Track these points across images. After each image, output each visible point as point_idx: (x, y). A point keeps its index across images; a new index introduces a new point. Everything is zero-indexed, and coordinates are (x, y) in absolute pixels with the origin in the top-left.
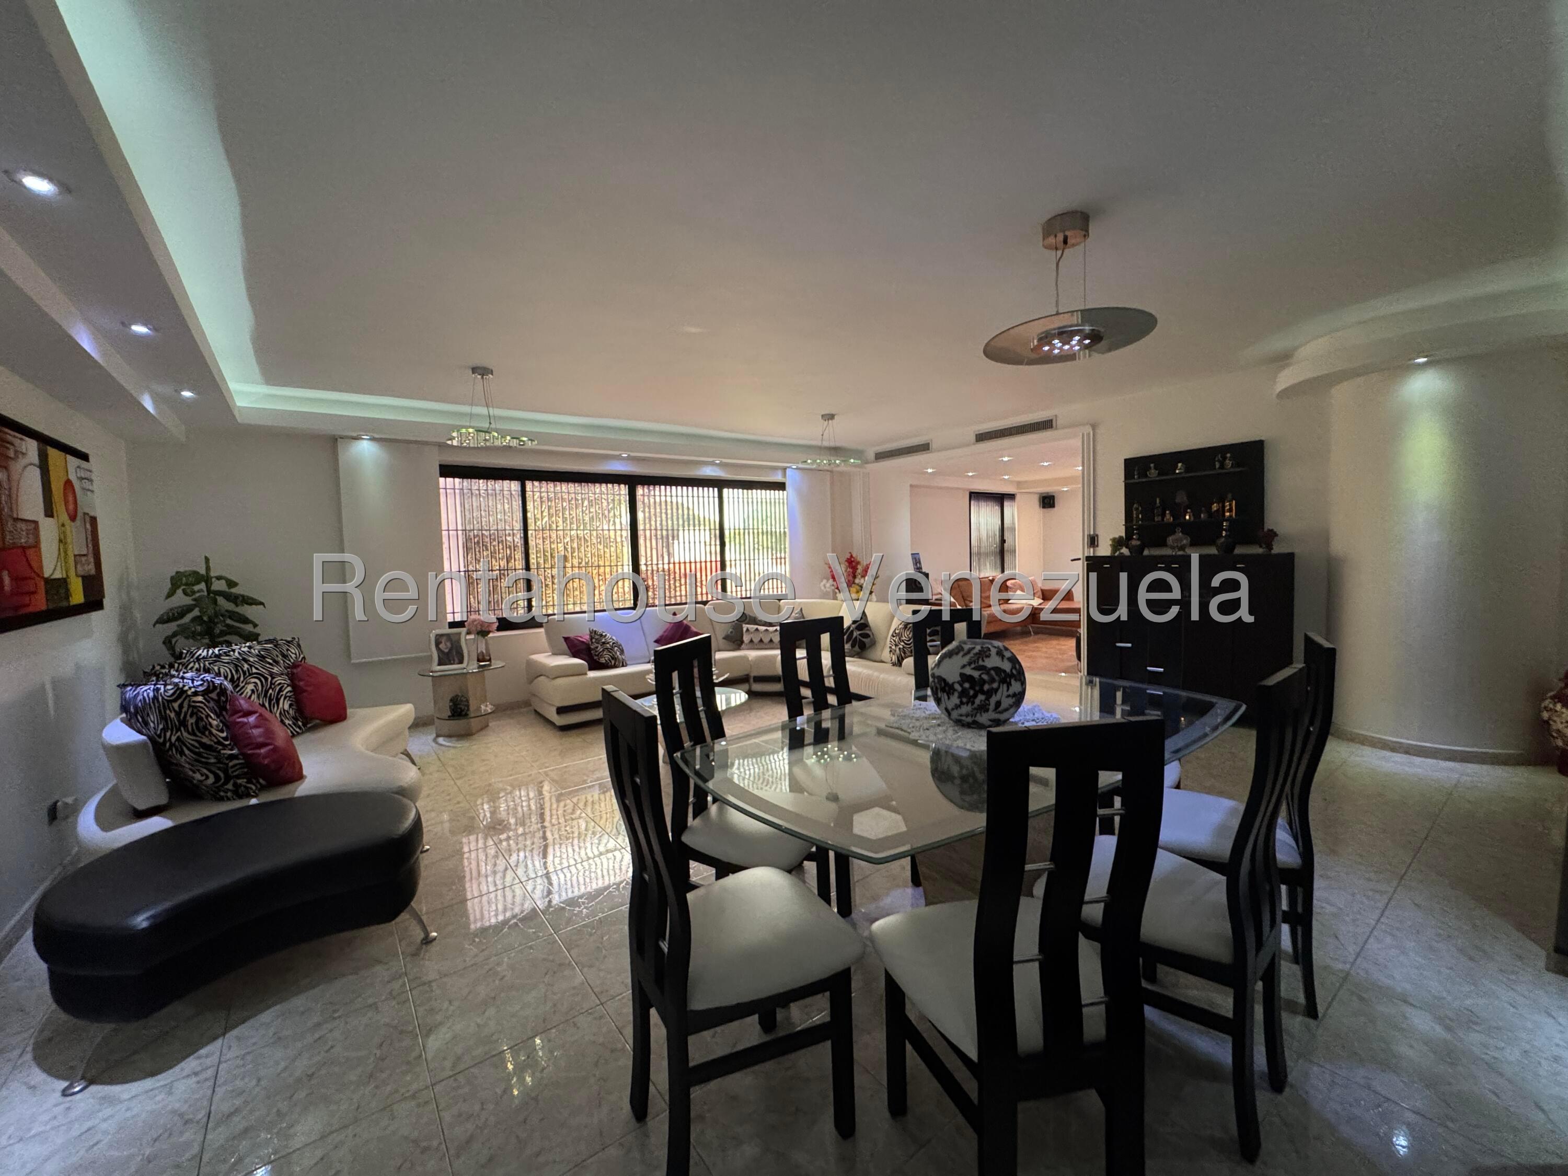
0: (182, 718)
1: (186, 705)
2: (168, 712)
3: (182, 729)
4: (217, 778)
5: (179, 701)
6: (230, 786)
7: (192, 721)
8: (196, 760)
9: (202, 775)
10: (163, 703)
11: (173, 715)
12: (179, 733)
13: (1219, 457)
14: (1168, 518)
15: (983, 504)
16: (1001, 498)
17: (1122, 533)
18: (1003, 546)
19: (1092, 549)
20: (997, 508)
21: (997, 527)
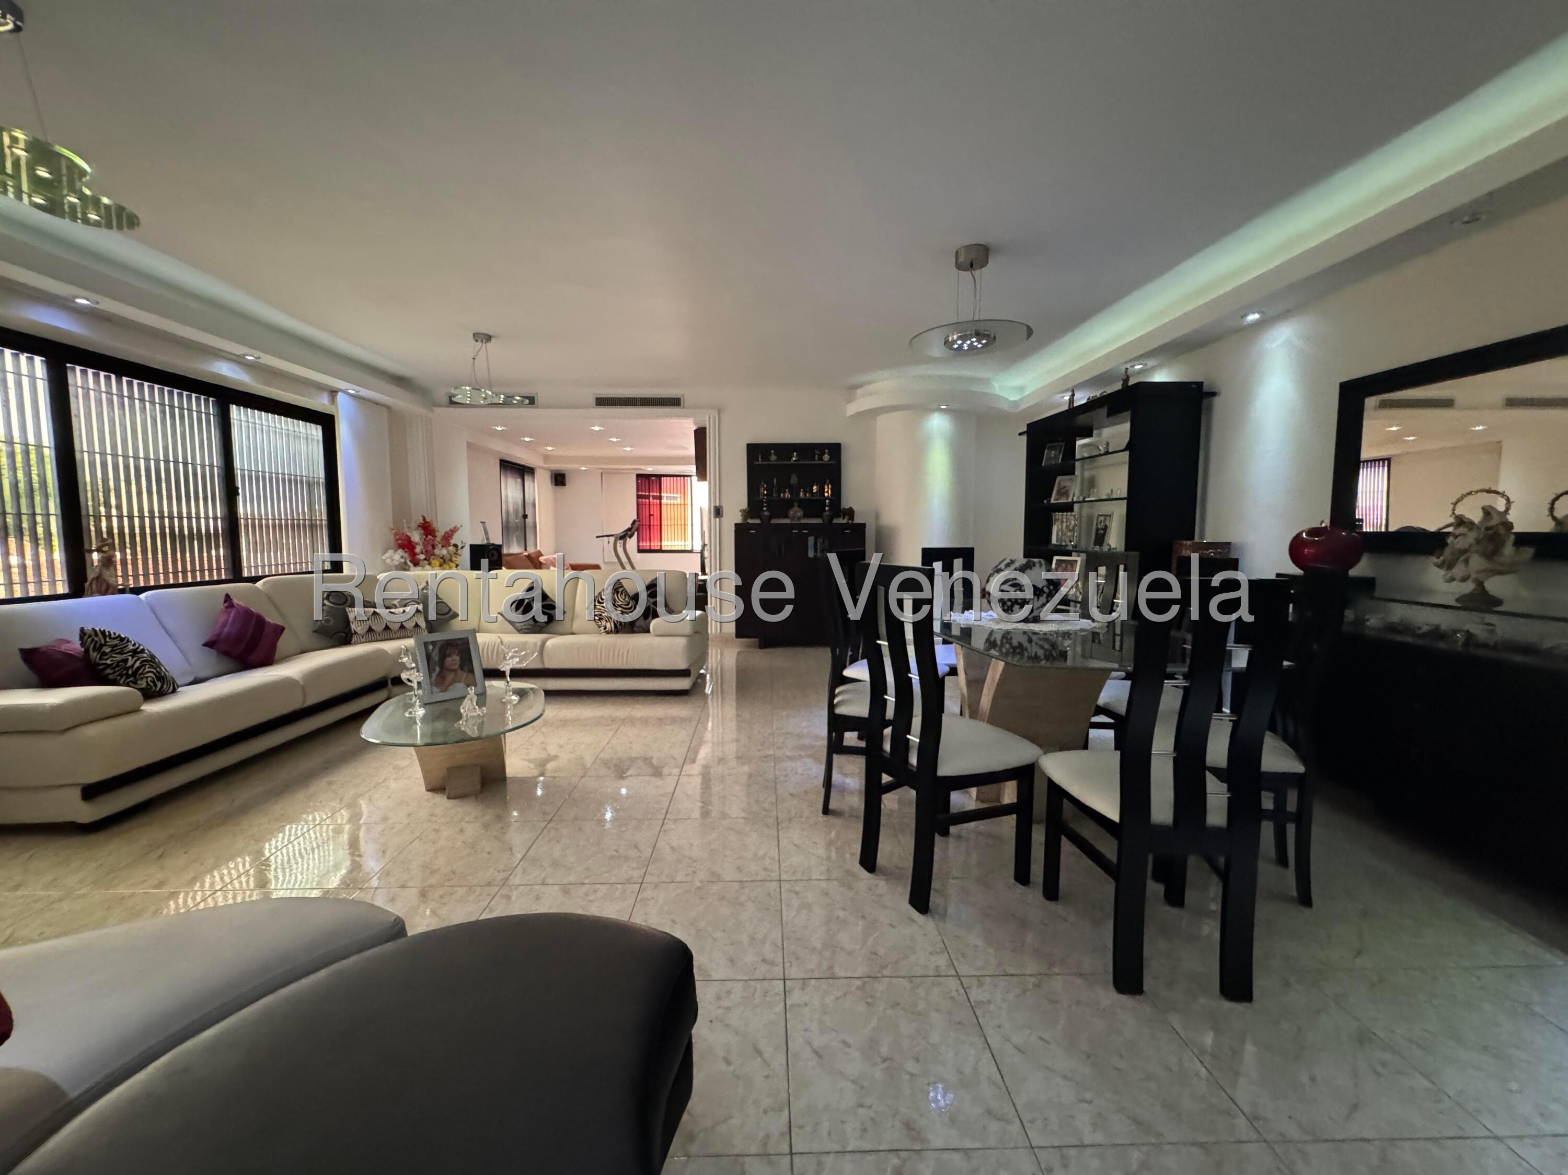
13: (817, 452)
14: (787, 495)
15: (509, 475)
16: (522, 471)
17: (745, 505)
18: (525, 522)
19: (718, 519)
20: (519, 480)
21: (520, 501)
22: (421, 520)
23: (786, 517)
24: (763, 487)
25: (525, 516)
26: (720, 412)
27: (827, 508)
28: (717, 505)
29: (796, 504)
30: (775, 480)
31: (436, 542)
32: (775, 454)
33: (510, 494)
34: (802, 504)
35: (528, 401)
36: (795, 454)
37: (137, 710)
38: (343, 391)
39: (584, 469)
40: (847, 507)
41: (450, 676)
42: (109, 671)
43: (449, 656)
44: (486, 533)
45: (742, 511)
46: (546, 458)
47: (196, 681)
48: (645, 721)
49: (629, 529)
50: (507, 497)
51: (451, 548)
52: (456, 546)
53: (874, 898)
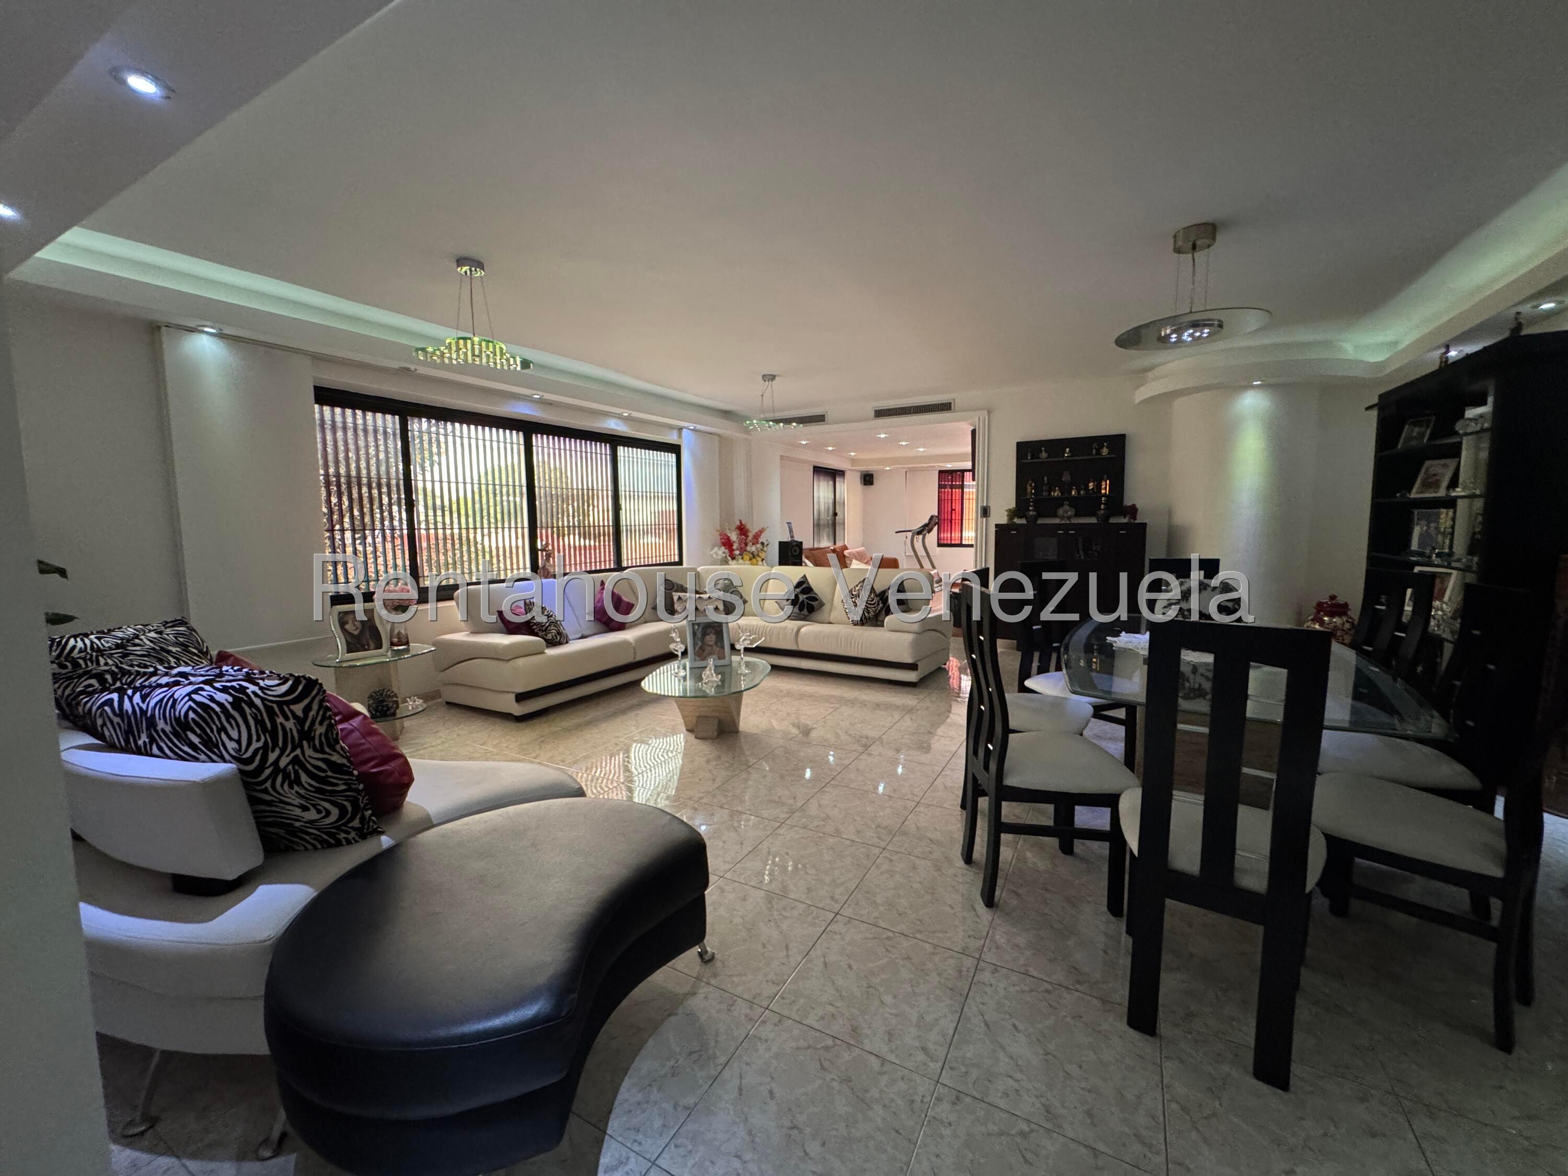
0: (306, 728)
1: (315, 706)
2: (280, 720)
3: (305, 743)
4: (343, 810)
5: (306, 702)
6: (356, 823)
7: (320, 730)
8: (319, 791)
9: (319, 812)
10: (269, 710)
11: (290, 724)
12: (298, 752)
13: (1095, 445)
14: (1056, 494)
15: (822, 478)
16: (834, 474)
17: (1012, 505)
18: (835, 519)
19: (984, 519)
20: (831, 483)
21: (831, 501)
22: (738, 523)
23: (1055, 515)
24: (1031, 485)
25: (835, 514)
26: (989, 413)
27: (1102, 507)
28: (985, 505)
29: (1067, 503)
30: (1046, 478)
31: (748, 541)
32: (1046, 451)
33: (822, 495)
34: (1073, 502)
35: (819, 419)
36: (1068, 450)
37: (543, 653)
38: (686, 428)
39: (888, 469)
40: (1129, 504)
41: (708, 649)
42: (535, 627)
43: (708, 634)
44: (791, 531)
45: (1009, 511)
46: (853, 461)
47: (583, 637)
48: (864, 704)
49: (926, 525)
50: (819, 498)
51: (759, 546)
52: (763, 544)
53: (953, 883)
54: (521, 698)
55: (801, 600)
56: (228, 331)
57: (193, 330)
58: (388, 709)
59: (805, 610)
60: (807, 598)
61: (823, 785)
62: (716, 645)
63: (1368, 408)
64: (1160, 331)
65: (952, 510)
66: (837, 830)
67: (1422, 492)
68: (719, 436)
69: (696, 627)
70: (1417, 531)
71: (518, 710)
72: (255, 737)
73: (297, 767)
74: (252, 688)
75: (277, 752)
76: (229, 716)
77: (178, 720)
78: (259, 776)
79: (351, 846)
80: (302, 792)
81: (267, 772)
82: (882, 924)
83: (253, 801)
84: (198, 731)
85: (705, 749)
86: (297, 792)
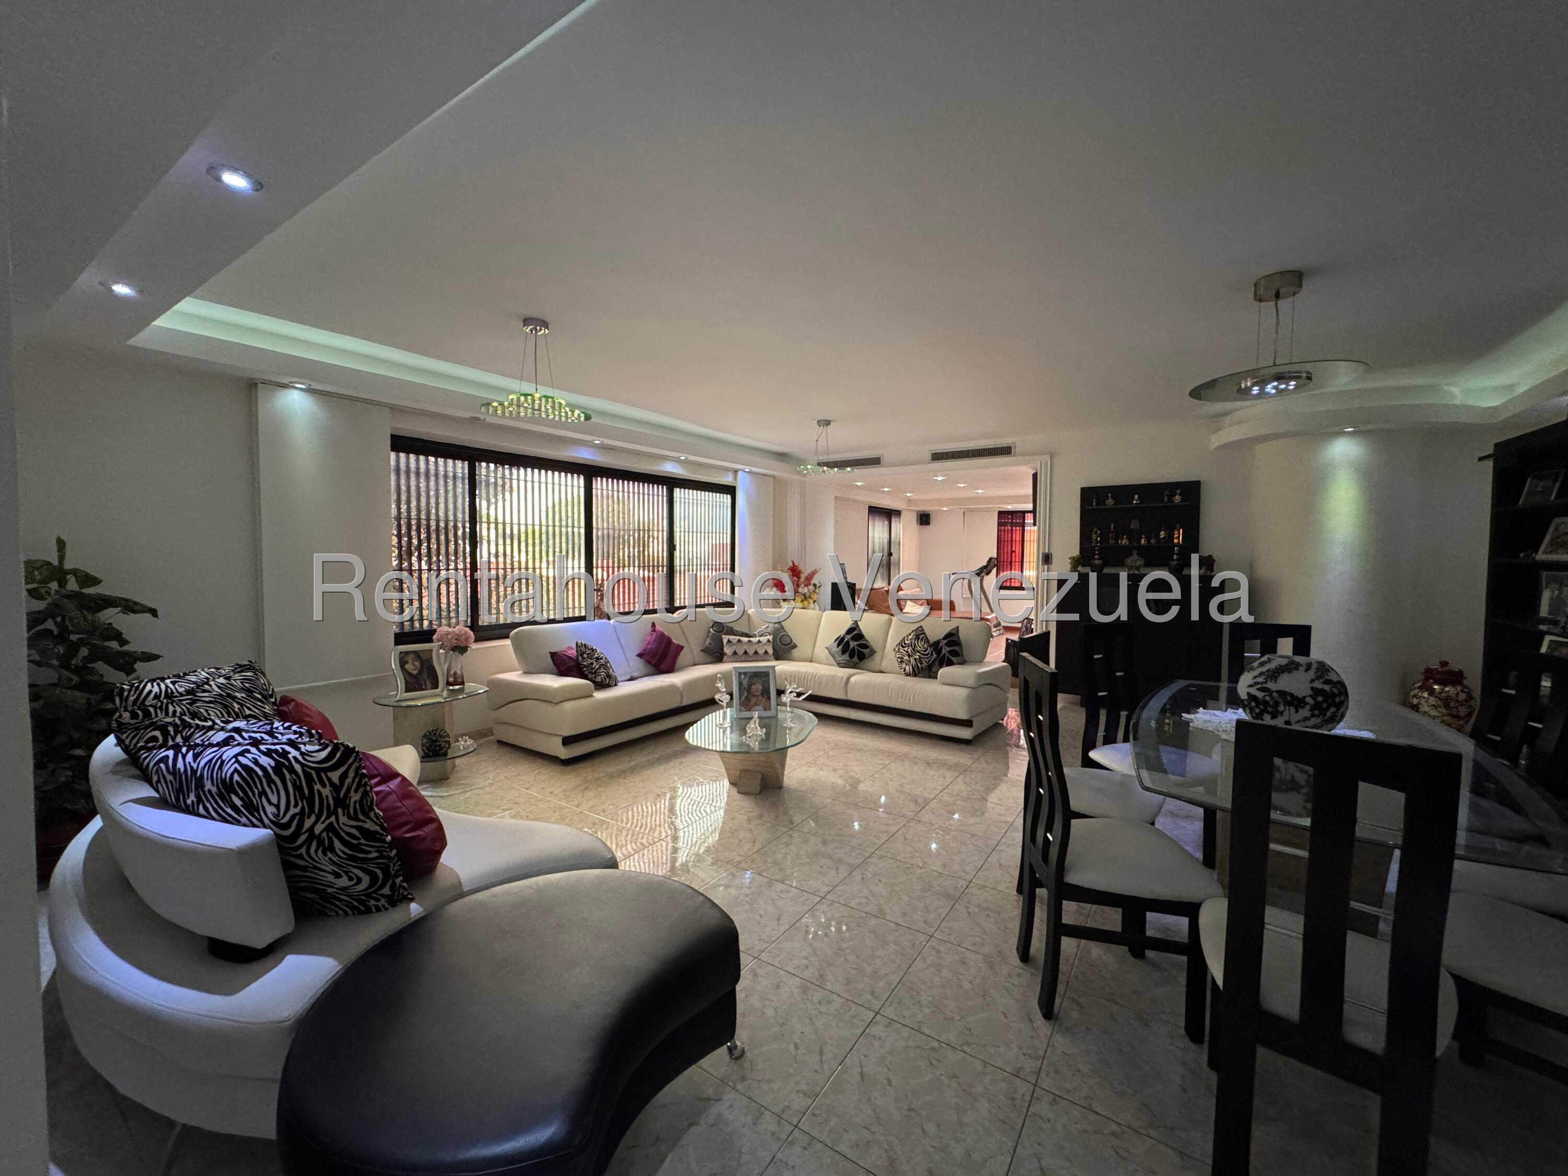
0: (342, 795)
1: (351, 774)
2: (317, 786)
3: (340, 811)
4: (373, 877)
5: (343, 769)
6: (386, 891)
7: (355, 797)
8: (351, 858)
9: (351, 879)
10: (308, 776)
11: (326, 792)
12: (333, 819)
13: (1167, 492)
14: (1125, 542)
15: (877, 518)
16: (889, 514)
17: (1076, 552)
18: (890, 559)
19: (1046, 567)
20: (886, 523)
21: (886, 541)
22: (790, 564)
23: (1122, 565)
24: (1096, 533)
25: (890, 554)
26: (1052, 457)
27: (1175, 557)
28: (1047, 551)
29: (1135, 552)
30: (1112, 526)
31: (800, 582)
32: (1113, 498)
33: (876, 535)
34: (1143, 551)
35: (875, 462)
36: (1136, 496)
37: (591, 696)
38: (741, 470)
39: (945, 509)
40: (1206, 555)
41: (753, 700)
42: (585, 669)
43: (755, 684)
44: (844, 572)
45: (1073, 559)
46: (909, 501)
47: (632, 679)
49: (985, 567)
50: (874, 538)
51: (811, 587)
52: (815, 585)
53: (1008, 985)
54: (568, 741)
55: (851, 647)
56: (315, 386)
57: (285, 386)
58: (441, 748)
59: (856, 657)
60: (857, 645)
61: (868, 854)
62: (763, 696)
63: (1481, 459)
64: (1240, 383)
65: (1012, 552)
66: (881, 911)
67: (1551, 552)
68: (774, 477)
69: (743, 677)
70: (1546, 596)
71: (564, 753)
72: (292, 803)
73: (331, 835)
74: (293, 753)
75: (313, 818)
76: (270, 781)
77: (223, 781)
78: (296, 841)
79: (380, 913)
80: (335, 859)
81: (303, 838)
82: (927, 1031)
83: (287, 866)
84: (241, 794)
85: (746, 805)
86: (330, 859)
